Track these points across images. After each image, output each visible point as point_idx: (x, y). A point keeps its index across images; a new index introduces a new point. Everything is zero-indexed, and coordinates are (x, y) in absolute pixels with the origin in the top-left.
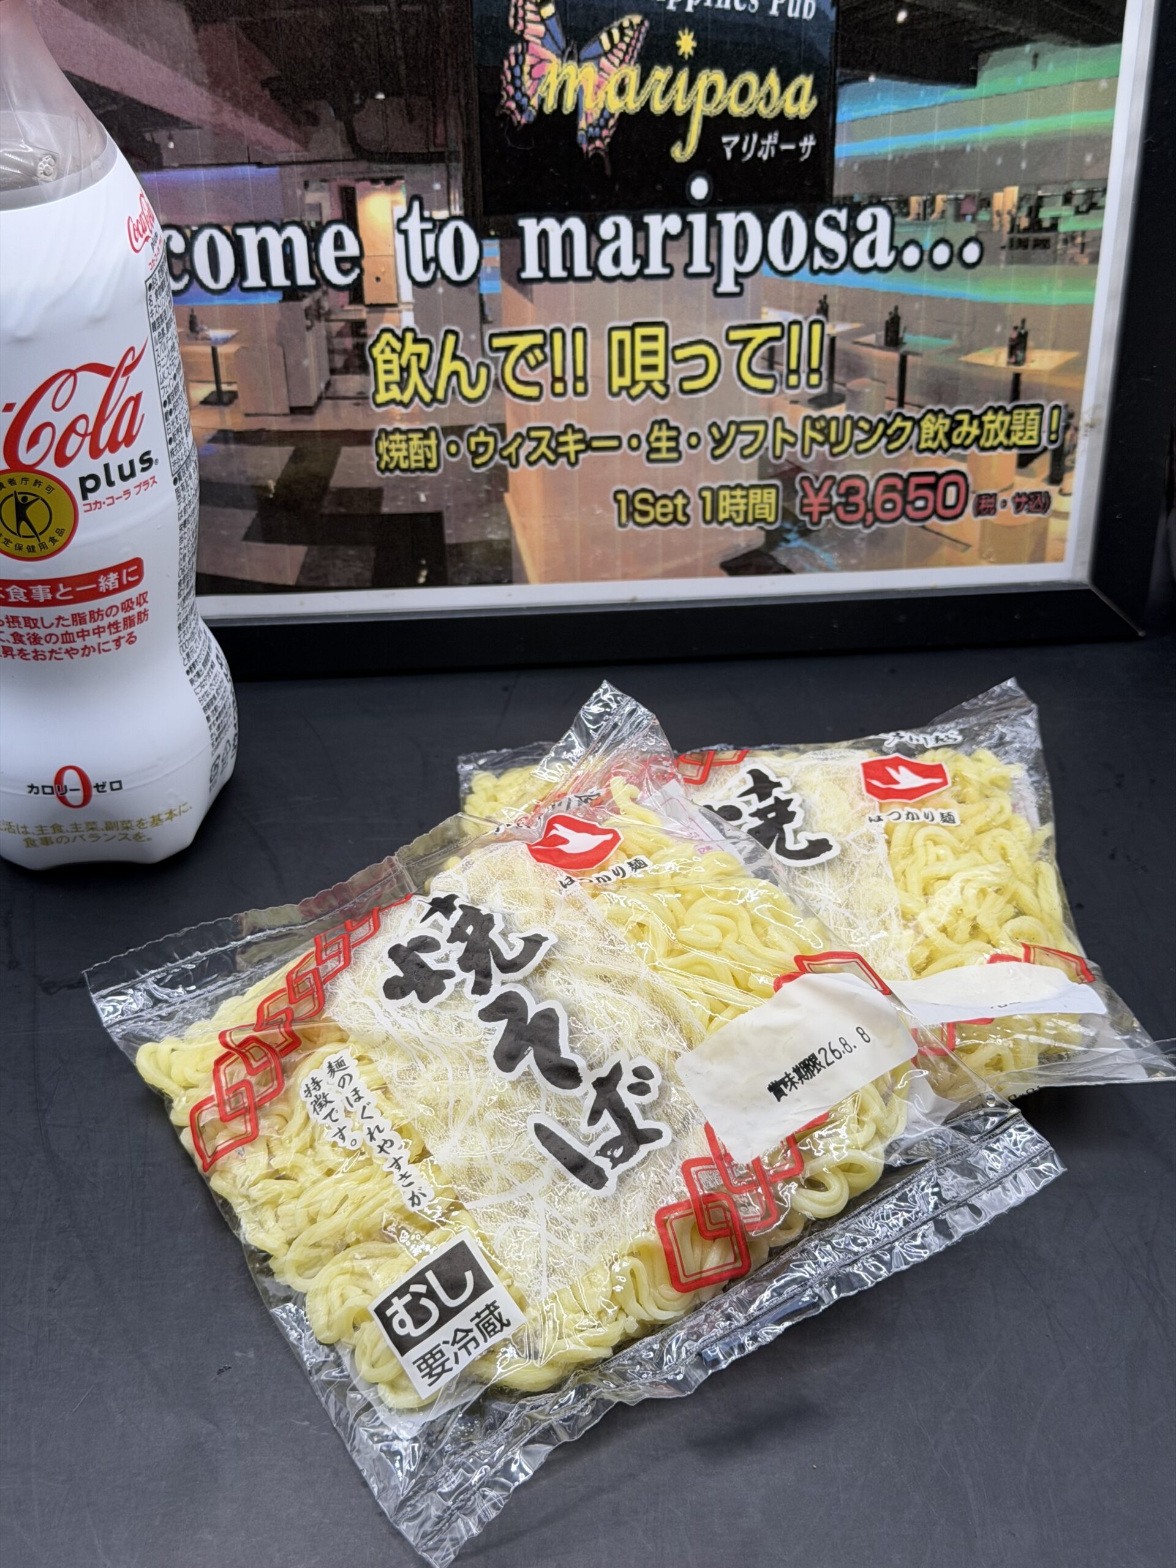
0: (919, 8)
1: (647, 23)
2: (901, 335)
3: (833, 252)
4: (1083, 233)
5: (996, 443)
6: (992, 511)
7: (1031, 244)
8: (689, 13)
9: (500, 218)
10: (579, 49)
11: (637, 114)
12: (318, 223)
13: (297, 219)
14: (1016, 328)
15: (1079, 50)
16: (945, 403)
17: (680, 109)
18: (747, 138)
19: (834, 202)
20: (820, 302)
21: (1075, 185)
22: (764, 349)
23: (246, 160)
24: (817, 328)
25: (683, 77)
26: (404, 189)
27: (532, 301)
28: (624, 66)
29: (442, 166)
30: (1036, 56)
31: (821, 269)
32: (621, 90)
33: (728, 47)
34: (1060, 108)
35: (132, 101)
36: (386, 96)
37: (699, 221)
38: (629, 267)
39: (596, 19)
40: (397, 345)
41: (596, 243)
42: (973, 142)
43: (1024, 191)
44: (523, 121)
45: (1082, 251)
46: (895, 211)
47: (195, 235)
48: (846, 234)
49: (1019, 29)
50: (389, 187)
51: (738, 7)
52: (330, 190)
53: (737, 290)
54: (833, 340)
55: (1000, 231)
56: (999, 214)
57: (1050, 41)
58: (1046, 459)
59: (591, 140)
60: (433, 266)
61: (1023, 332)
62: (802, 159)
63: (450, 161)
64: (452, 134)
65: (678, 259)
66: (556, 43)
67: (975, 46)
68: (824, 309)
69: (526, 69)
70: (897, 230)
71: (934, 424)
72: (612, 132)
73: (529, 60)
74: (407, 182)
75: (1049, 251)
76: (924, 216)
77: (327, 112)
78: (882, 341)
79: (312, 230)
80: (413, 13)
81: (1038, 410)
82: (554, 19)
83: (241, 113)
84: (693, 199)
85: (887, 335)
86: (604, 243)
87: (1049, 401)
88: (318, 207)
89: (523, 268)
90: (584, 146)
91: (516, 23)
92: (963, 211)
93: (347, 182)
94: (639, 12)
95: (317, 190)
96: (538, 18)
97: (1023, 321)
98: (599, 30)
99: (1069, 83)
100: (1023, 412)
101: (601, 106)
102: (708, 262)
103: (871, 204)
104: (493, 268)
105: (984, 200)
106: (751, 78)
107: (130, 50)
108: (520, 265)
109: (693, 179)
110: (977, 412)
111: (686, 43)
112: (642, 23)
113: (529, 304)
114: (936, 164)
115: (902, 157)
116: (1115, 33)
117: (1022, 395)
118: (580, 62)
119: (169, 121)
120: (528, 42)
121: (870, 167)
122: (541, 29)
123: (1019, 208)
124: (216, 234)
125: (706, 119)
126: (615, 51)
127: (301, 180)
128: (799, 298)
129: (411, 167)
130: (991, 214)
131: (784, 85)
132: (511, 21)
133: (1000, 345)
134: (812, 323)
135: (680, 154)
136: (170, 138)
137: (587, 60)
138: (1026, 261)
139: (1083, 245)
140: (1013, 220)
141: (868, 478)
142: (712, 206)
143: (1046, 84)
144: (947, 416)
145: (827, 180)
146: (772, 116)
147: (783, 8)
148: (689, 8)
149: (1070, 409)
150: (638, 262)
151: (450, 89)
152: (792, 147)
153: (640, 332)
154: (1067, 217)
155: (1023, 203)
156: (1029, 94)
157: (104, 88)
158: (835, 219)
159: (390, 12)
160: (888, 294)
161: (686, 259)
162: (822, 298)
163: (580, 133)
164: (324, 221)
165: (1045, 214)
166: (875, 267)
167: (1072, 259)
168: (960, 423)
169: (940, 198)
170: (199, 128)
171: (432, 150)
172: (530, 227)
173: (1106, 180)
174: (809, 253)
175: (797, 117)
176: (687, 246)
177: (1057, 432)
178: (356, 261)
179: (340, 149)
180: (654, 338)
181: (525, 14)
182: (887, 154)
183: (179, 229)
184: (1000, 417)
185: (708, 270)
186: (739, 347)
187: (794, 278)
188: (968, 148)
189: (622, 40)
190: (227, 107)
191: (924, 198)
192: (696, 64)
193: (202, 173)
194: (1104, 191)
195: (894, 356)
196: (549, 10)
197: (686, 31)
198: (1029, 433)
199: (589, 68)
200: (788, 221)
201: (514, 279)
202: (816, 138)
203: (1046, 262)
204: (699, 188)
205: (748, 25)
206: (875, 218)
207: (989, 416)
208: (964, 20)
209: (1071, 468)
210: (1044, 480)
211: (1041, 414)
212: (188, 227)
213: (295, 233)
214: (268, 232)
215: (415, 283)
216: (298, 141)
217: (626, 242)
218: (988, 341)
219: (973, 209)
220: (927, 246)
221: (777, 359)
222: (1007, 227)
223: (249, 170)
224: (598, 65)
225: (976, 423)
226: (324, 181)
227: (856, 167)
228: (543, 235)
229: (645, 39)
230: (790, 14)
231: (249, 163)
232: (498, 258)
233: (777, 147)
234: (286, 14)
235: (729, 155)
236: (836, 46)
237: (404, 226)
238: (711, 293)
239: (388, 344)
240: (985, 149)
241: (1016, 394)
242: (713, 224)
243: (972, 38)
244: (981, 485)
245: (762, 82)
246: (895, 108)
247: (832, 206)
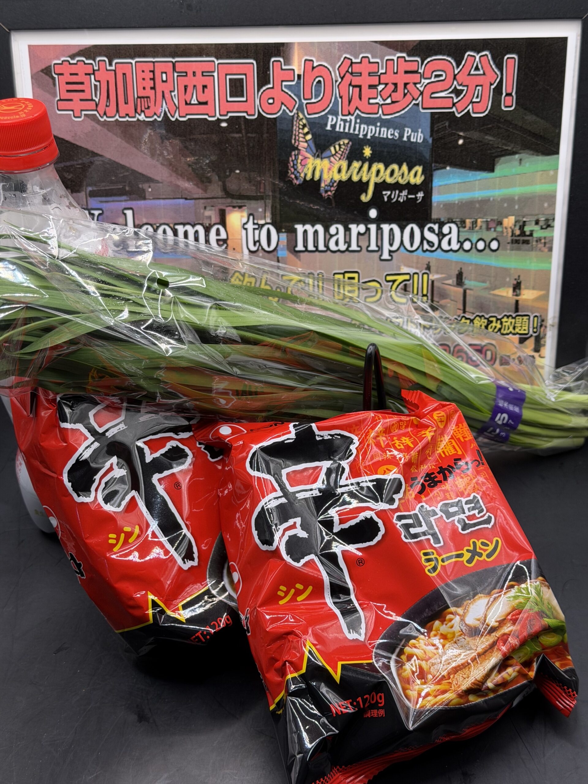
0: (469, 138)
1: (350, 143)
2: (463, 280)
3: (432, 242)
4: (545, 238)
5: (508, 332)
6: (507, 363)
7: (521, 242)
8: (368, 139)
9: (288, 224)
10: (322, 153)
11: (346, 181)
12: (210, 224)
13: (201, 222)
14: (516, 279)
15: (540, 158)
16: (484, 312)
17: (365, 179)
18: (394, 192)
19: (432, 221)
20: (427, 265)
21: (540, 216)
22: (402, 285)
23: (180, 197)
24: (425, 276)
25: (366, 166)
26: (246, 211)
27: (300, 260)
28: (341, 161)
29: (263, 201)
30: (521, 160)
31: (427, 250)
32: (339, 171)
33: (385, 154)
34: (532, 183)
35: (135, 171)
36: (240, 171)
37: (373, 227)
38: (342, 247)
39: (328, 142)
40: (242, 278)
41: (328, 236)
42: (493, 197)
43: (517, 219)
44: (298, 183)
45: (545, 246)
46: (459, 225)
47: (158, 227)
48: (438, 235)
49: (513, 148)
50: (240, 210)
51: (390, 137)
52: (215, 210)
53: (389, 258)
54: (433, 282)
55: (507, 236)
56: (506, 228)
57: (527, 153)
58: (532, 341)
59: (326, 192)
60: (258, 244)
61: (519, 281)
62: (418, 202)
63: (266, 199)
64: (267, 188)
65: (364, 244)
66: (312, 151)
67: (494, 155)
68: (428, 268)
69: (299, 161)
70: (460, 234)
71: (480, 322)
72: (335, 188)
73: (300, 157)
74: (248, 208)
75: (529, 245)
76: (472, 228)
77: (215, 178)
78: (455, 283)
79: (207, 227)
80: (252, 137)
81: (527, 317)
82: (311, 141)
83: (179, 177)
84: (370, 218)
85: (457, 281)
86: (332, 236)
87: (533, 313)
88: (210, 218)
89: (296, 246)
90: (324, 194)
91: (295, 142)
92: (490, 227)
93: (223, 207)
94: (348, 138)
95: (210, 210)
96: (304, 140)
97: (519, 276)
98: (331, 145)
99: (537, 171)
100: (521, 318)
101: (331, 177)
102: (377, 246)
103: (449, 222)
104: (283, 245)
105: (499, 222)
106: (395, 167)
107: (135, 149)
108: (295, 245)
109: (370, 209)
110: (499, 317)
111: (367, 152)
112: (348, 143)
113: (299, 262)
114: (477, 205)
115: (462, 202)
116: (555, 150)
117: (520, 310)
118: (322, 159)
119: (149, 180)
120: (300, 150)
121: (448, 206)
122: (306, 145)
123: (515, 226)
124: (167, 228)
125: (376, 184)
126: (337, 154)
127: (203, 206)
128: (417, 263)
129: (249, 201)
130: (503, 228)
131: (410, 170)
132: (293, 141)
133: (509, 287)
134: (424, 274)
135: (365, 198)
136: (150, 187)
137: (325, 158)
138: (519, 249)
139: (545, 243)
140: (513, 231)
141: (450, 345)
142: (379, 221)
143: (525, 172)
144: (485, 318)
145: (429, 211)
146: (404, 183)
147: (409, 137)
148: (369, 137)
149: (543, 317)
150: (346, 245)
151: (267, 169)
152: (413, 196)
153: (347, 275)
154: (537, 231)
155: (517, 224)
156: (518, 176)
157: (123, 165)
158: (432, 228)
159: (243, 137)
160: (457, 263)
161: (367, 244)
162: (427, 263)
163: (322, 189)
164: (212, 223)
165: (527, 229)
166: (451, 250)
167: (540, 249)
168: (492, 322)
169: (479, 220)
170: (162, 183)
171: (259, 194)
172: (300, 228)
173: (554, 214)
174: (422, 243)
175: (415, 185)
176: (367, 239)
177: (537, 328)
178: (225, 241)
179: (220, 193)
180: (353, 278)
181: (299, 137)
182: (455, 201)
183: (151, 225)
184: (510, 320)
185: (377, 249)
186: (391, 284)
187: (415, 253)
188: (491, 199)
189: (340, 150)
190: (174, 174)
191: (472, 220)
192: (372, 161)
193: (162, 202)
194: (554, 219)
195: (460, 290)
196: (309, 137)
197: (367, 146)
198: (524, 328)
199: (326, 161)
200: (412, 229)
201: (293, 251)
202: (424, 193)
203: (528, 250)
204: (373, 213)
205: (394, 144)
206: (450, 228)
207: (505, 319)
208: (488, 144)
209: (544, 345)
210: (531, 350)
211: (529, 319)
212: (155, 224)
213: (200, 228)
214: (188, 228)
215: (250, 251)
216: (202, 189)
217: (341, 236)
218: (503, 285)
219: (494, 226)
220: (474, 241)
221: (408, 289)
222: (510, 234)
223: (182, 201)
224: (330, 160)
225: (499, 322)
226: (212, 206)
227: (442, 206)
228: (305, 232)
229: (350, 150)
230: (412, 140)
231: (182, 198)
232: (286, 241)
233: (407, 196)
234: (199, 137)
235: (386, 199)
236: (432, 154)
237: (246, 226)
238: (378, 259)
239: (237, 277)
240: (499, 199)
241: (517, 310)
242: (379, 229)
243: (492, 152)
244: (502, 352)
245: (400, 168)
246: (458, 181)
247: (431, 222)
